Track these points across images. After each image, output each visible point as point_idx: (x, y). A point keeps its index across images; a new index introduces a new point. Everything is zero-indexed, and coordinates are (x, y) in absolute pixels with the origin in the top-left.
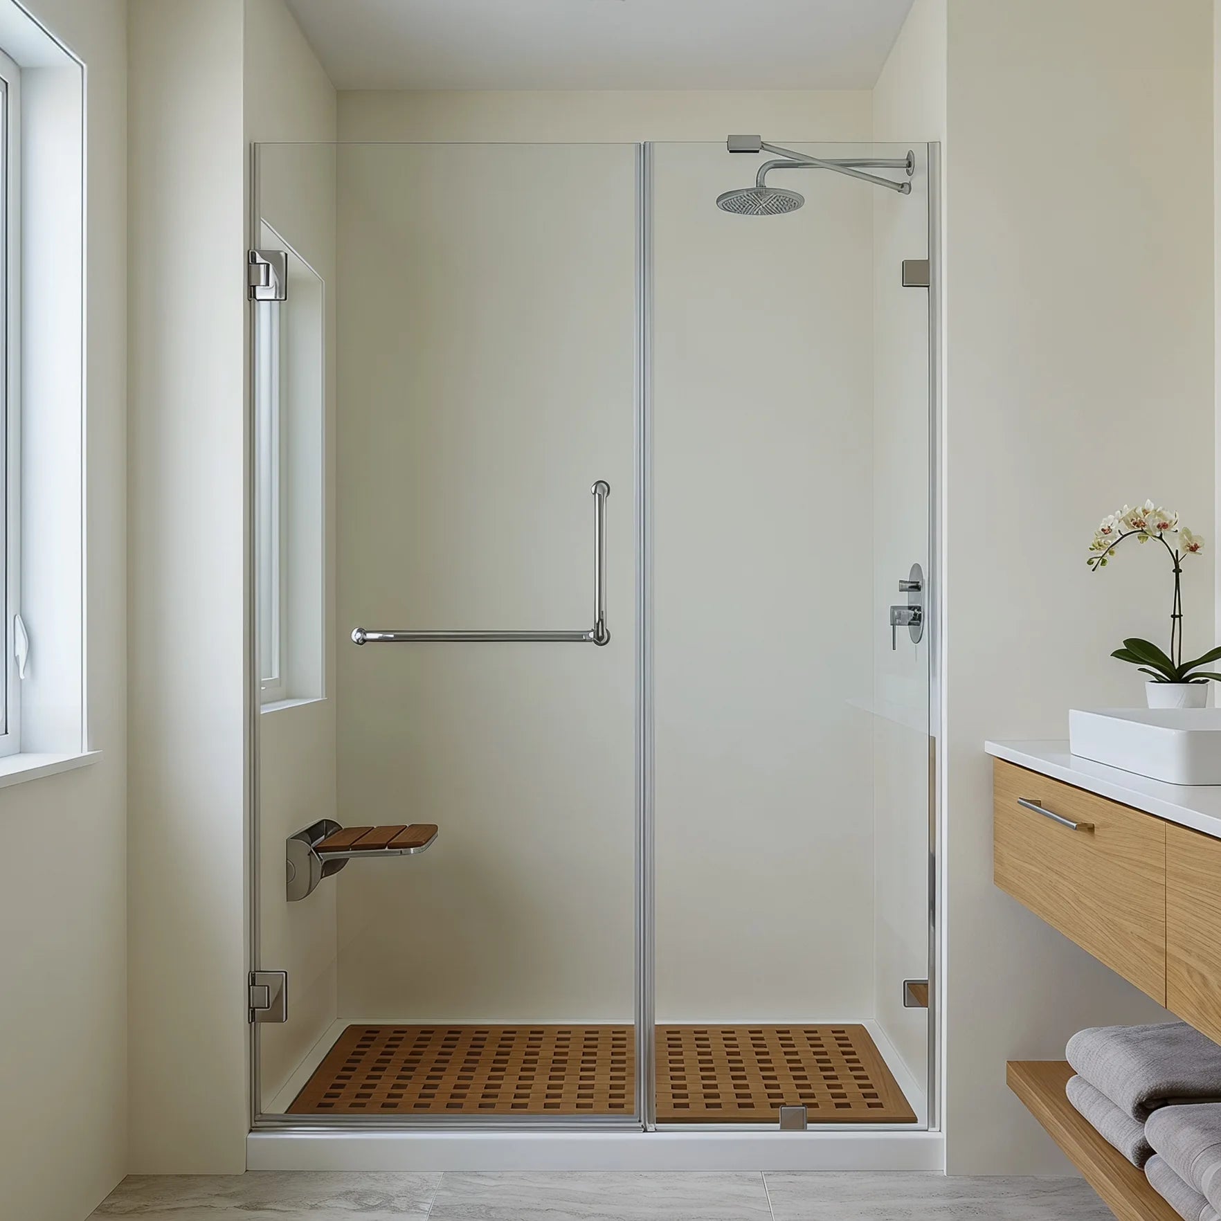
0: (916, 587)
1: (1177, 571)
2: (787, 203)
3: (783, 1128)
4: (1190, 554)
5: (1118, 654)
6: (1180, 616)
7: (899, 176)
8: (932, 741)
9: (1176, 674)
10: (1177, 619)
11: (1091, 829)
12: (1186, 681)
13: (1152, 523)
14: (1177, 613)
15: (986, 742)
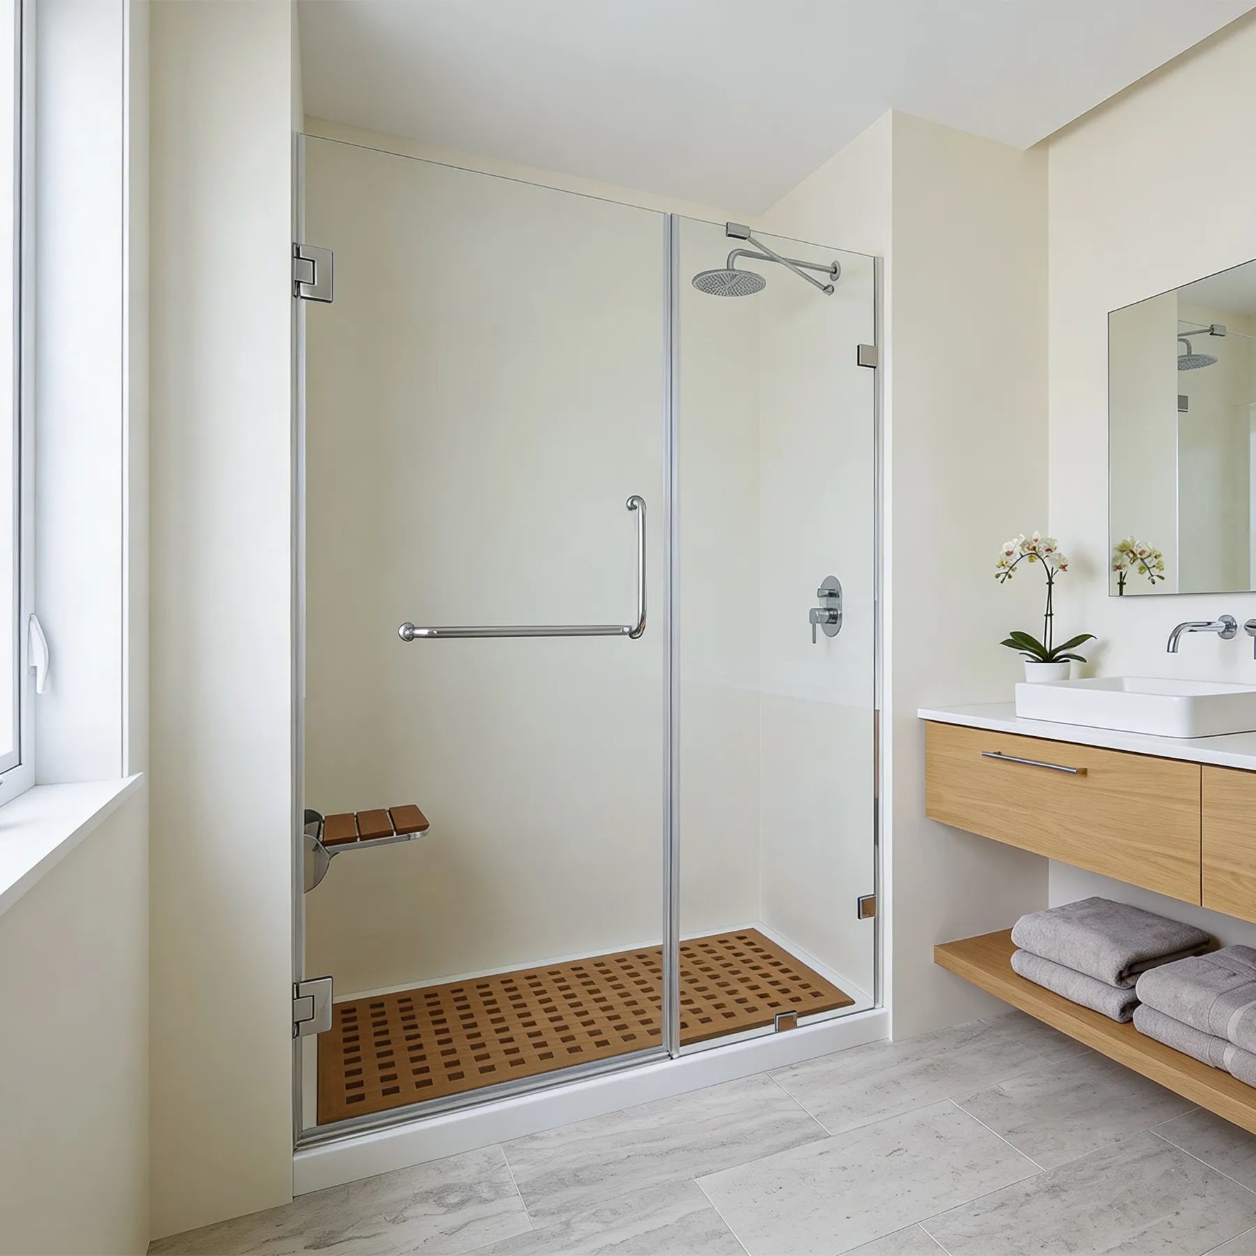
0: (833, 595)
1: (1050, 583)
2: (753, 284)
3: (779, 1030)
4: (1060, 570)
5: (1006, 643)
6: (1051, 615)
7: (825, 279)
8: (876, 712)
9: (1048, 657)
10: (1049, 618)
11: (1084, 772)
12: (1055, 661)
13: (1041, 548)
14: (1049, 613)
15: (919, 710)
